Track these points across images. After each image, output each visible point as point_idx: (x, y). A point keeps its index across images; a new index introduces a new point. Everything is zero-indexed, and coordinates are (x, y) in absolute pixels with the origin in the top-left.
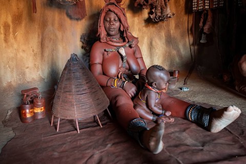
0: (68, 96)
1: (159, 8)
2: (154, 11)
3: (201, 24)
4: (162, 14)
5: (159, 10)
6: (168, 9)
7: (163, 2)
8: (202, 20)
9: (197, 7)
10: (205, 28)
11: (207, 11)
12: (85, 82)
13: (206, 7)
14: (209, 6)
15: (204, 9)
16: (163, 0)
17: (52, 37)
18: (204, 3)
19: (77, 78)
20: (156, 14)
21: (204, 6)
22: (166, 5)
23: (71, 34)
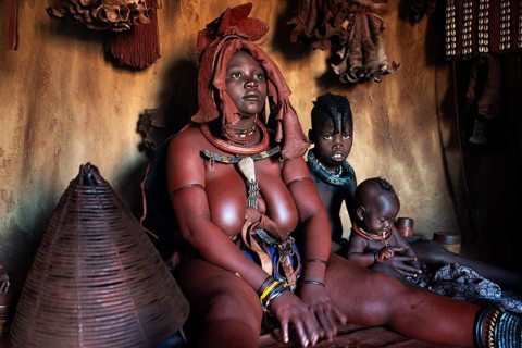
0: (61, 290)
1: (358, 49)
2: (342, 55)
3: (471, 93)
4: (364, 63)
5: (357, 53)
6: (382, 52)
7: (368, 34)
8: (473, 83)
9: (456, 49)
10: (480, 104)
12: (115, 250)
13: (482, 50)
14: (489, 46)
15: (476, 55)
16: (367, 28)
17: (58, 115)
18: (476, 39)
19: (93, 238)
20: (348, 62)
21: (476, 46)
22: (375, 41)
23: (113, 109)
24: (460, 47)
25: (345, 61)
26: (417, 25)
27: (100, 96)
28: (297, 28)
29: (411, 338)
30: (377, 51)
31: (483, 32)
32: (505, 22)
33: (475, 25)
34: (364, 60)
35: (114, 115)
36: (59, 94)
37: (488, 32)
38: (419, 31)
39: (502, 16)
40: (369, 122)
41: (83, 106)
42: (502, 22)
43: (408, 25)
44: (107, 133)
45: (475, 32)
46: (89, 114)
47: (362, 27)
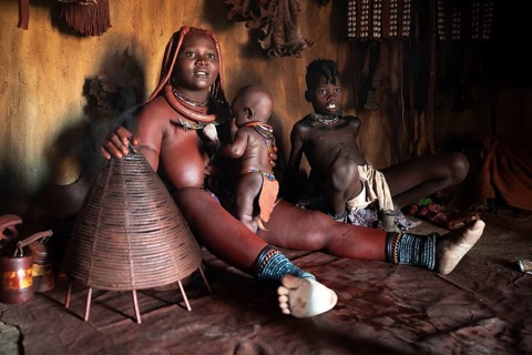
0: (114, 236)
1: (281, 28)
2: (266, 32)
3: (366, 69)
4: (286, 40)
5: (279, 31)
6: (299, 31)
7: (289, 15)
8: (367, 61)
9: (356, 32)
10: (374, 79)
11: (378, 43)
12: (153, 205)
13: (376, 35)
14: (381, 32)
15: (370, 38)
16: (288, 10)
17: (9, 78)
18: (371, 26)
19: (137, 195)
20: (272, 39)
21: (371, 32)
22: (294, 20)
23: (60, 73)
24: (358, 31)
25: (269, 38)
26: (323, 8)
27: (48, 61)
28: (234, 8)
29: (343, 258)
30: (295, 30)
31: (377, 20)
32: (393, 14)
33: (371, 14)
34: (286, 37)
35: (62, 79)
36: (10, 57)
37: (381, 20)
38: (324, 13)
39: (390, 8)
40: (283, 88)
41: (34, 70)
42: (390, 14)
43: (316, 7)
44: (55, 96)
45: (371, 20)
46: (39, 78)
47: (284, 9)
